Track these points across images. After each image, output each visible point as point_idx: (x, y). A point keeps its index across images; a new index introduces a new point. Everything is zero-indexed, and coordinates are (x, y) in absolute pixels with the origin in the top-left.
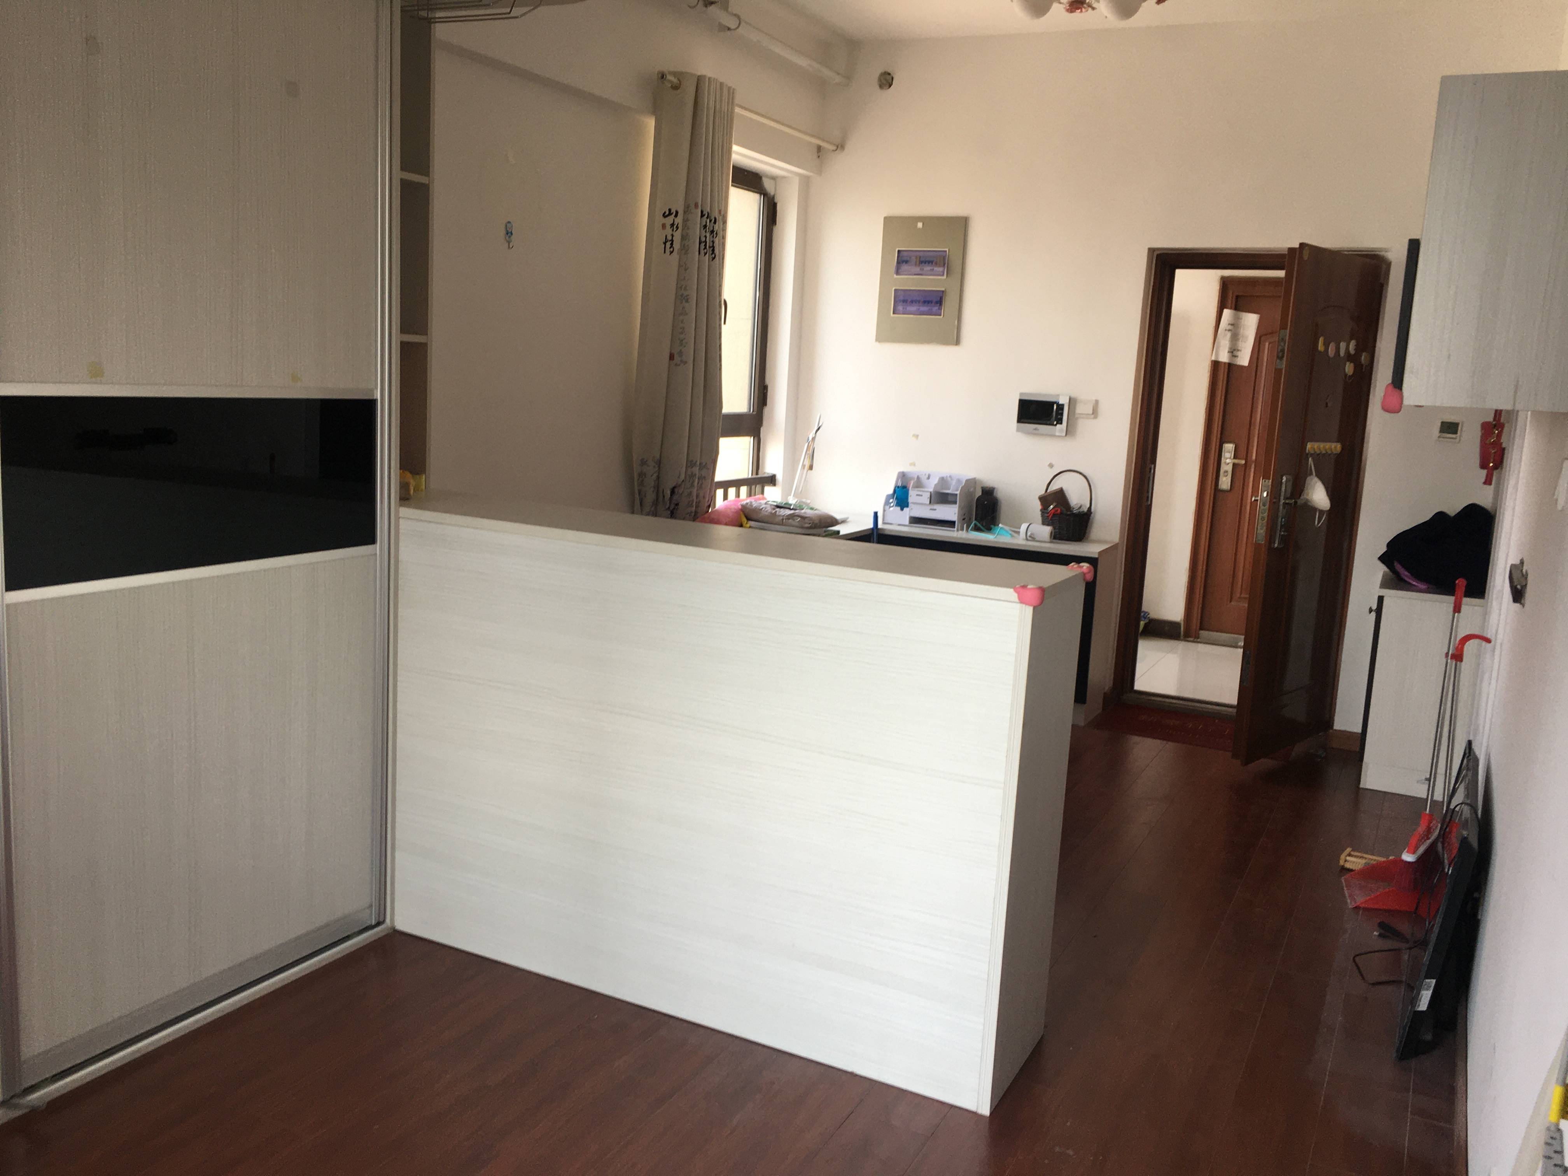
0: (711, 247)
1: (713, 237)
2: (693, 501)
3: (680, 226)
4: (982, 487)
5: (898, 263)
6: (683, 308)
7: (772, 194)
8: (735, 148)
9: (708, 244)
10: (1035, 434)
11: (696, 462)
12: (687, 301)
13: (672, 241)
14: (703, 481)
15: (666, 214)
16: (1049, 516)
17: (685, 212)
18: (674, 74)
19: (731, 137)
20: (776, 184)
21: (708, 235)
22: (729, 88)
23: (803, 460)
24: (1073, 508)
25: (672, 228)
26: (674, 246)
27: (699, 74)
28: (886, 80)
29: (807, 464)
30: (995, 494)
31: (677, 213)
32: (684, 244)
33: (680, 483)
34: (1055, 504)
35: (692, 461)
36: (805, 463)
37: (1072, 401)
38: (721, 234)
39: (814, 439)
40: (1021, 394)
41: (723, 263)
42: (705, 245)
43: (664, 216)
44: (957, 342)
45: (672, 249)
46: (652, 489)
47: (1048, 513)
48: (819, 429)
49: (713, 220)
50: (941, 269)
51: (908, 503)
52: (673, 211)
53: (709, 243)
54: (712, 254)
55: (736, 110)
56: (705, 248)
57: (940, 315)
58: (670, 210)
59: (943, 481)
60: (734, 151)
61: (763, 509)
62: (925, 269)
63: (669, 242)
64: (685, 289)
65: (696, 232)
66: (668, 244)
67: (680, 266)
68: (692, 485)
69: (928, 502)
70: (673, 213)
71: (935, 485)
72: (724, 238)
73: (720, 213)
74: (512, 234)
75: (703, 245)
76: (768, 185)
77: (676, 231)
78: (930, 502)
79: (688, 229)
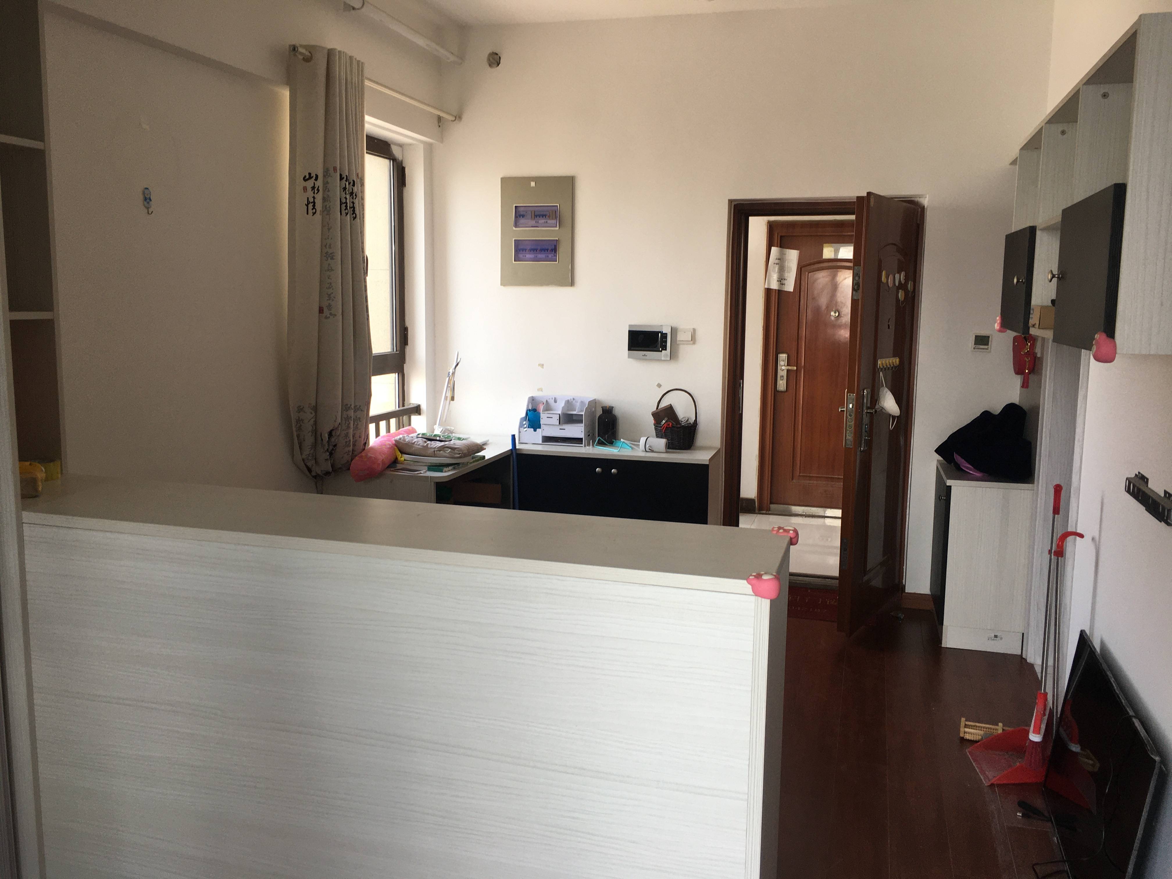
0: (351, 208)
1: (353, 198)
2: (350, 440)
3: (321, 189)
4: (602, 407)
5: (516, 217)
6: (329, 265)
7: (400, 158)
8: (367, 118)
9: (348, 205)
10: (644, 359)
11: (351, 405)
12: (332, 259)
13: (314, 202)
14: (358, 422)
15: (306, 178)
16: (662, 429)
17: (324, 176)
18: (306, 47)
19: (363, 107)
20: (403, 151)
21: (348, 197)
22: (358, 62)
23: (445, 392)
24: (682, 422)
25: (313, 191)
26: (316, 207)
27: (330, 46)
28: (494, 59)
29: (449, 395)
30: (613, 413)
31: (317, 176)
32: (326, 206)
33: (336, 426)
34: (666, 419)
35: (347, 405)
36: (447, 395)
37: (674, 330)
38: (360, 195)
39: (453, 373)
40: (630, 326)
41: (363, 221)
42: (346, 206)
43: (305, 179)
44: (572, 284)
45: (314, 211)
46: (310, 434)
47: (661, 427)
48: (457, 365)
49: (352, 184)
50: (554, 221)
51: (540, 425)
52: (313, 175)
53: (350, 204)
54: (353, 214)
55: (366, 83)
56: (346, 209)
57: (556, 261)
58: (310, 174)
59: (569, 403)
60: (367, 122)
61: (416, 443)
62: (540, 221)
63: (311, 204)
64: (330, 247)
65: (337, 193)
66: (311, 206)
67: (323, 226)
68: (348, 427)
69: (558, 424)
70: (313, 177)
71: (563, 407)
72: (363, 199)
73: (358, 177)
74: (150, 200)
75: (344, 206)
76: (396, 151)
77: (317, 193)
78: (559, 423)
79: (329, 191)
